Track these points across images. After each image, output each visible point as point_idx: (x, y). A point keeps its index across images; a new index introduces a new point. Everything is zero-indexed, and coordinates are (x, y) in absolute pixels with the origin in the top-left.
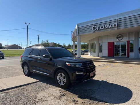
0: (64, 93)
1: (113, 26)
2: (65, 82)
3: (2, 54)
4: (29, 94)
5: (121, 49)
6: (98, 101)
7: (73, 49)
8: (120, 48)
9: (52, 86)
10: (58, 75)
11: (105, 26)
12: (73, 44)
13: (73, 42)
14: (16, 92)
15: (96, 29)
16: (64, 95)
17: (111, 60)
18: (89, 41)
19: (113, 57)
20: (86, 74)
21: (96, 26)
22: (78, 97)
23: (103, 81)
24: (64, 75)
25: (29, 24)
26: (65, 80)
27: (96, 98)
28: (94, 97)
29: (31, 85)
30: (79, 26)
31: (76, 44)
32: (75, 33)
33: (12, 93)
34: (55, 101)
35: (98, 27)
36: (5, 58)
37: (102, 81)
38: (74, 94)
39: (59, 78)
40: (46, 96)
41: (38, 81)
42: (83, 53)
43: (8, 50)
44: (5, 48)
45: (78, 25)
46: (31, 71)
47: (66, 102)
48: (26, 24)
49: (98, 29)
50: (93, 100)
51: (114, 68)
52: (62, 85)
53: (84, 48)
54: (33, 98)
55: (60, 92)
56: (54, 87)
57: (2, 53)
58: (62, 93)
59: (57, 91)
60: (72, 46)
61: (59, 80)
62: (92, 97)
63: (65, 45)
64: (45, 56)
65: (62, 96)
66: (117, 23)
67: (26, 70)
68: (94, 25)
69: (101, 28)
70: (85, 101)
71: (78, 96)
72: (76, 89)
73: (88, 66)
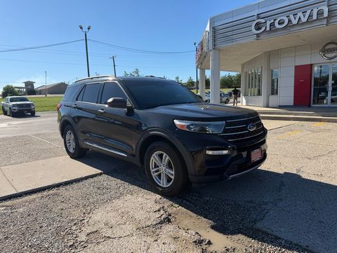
0: (170, 211)
1: (315, 17)
2: (173, 177)
3: (29, 105)
4: (65, 213)
5: (333, 84)
6: (280, 245)
7: (199, 90)
8: (331, 82)
9: (136, 187)
10: (152, 158)
11: (292, 17)
12: (199, 78)
13: (199, 70)
14: (33, 206)
15: (263, 29)
16: (168, 220)
17: (305, 114)
18: (243, 66)
19: (310, 106)
20: (240, 156)
21: (263, 21)
22: (213, 227)
23: (289, 173)
24: (168, 157)
25: (89, 29)
26: (172, 173)
27: (274, 233)
28: (264, 229)
29: (81, 184)
30: (217, 24)
31: (208, 77)
32: (205, 45)
33: (21, 210)
34: (138, 241)
35: (268, 23)
36: (37, 114)
37: (285, 173)
38: (201, 215)
39: (156, 166)
40: (113, 222)
41: (100, 171)
42: (225, 98)
43: (48, 95)
44: (40, 92)
45: (212, 21)
46: (84, 146)
47: (173, 247)
48: (81, 28)
49: (268, 29)
50: (263, 240)
51: (315, 134)
52: (165, 186)
53: (229, 87)
54: (74, 228)
55: (157, 208)
56: (143, 190)
57: (29, 102)
58: (162, 212)
59: (149, 205)
60: (198, 82)
61: (156, 172)
62: (259, 230)
63: (180, 80)
64: (114, 101)
65: (161, 223)
66: (328, 6)
67: (71, 141)
68: (259, 18)
69: (279, 24)
70: (236, 245)
71: (213, 223)
72: (207, 198)
73: (245, 129)
